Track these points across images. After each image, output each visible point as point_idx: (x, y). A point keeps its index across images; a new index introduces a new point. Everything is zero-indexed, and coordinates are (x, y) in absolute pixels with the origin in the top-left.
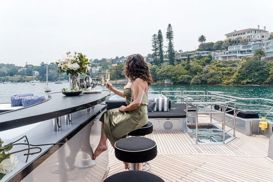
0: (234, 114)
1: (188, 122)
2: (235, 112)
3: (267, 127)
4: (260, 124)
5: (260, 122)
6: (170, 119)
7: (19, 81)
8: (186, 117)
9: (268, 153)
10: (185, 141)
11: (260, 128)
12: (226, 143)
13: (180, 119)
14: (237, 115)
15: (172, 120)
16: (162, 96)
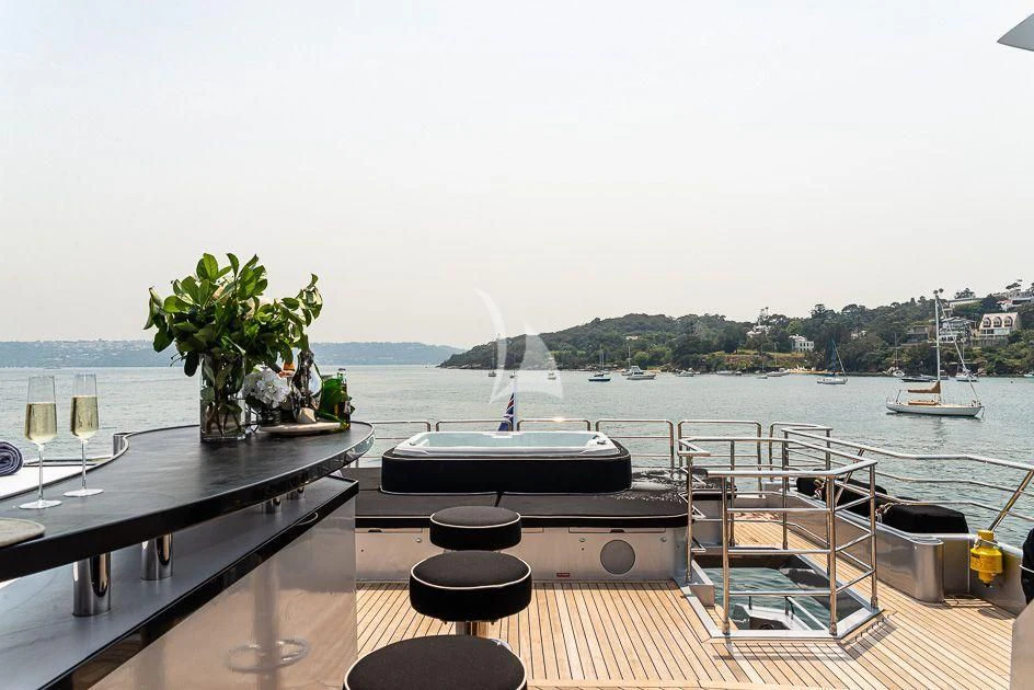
0: (872, 514)
1: (697, 543)
2: (872, 504)
3: (999, 571)
4: (974, 555)
5: (973, 550)
6: (625, 530)
7: (751, 370)
8: (686, 524)
9: (1008, 678)
10: (681, 624)
11: (975, 574)
12: (840, 633)
13: (663, 529)
14: (883, 516)
15: (631, 537)
16: (597, 440)
